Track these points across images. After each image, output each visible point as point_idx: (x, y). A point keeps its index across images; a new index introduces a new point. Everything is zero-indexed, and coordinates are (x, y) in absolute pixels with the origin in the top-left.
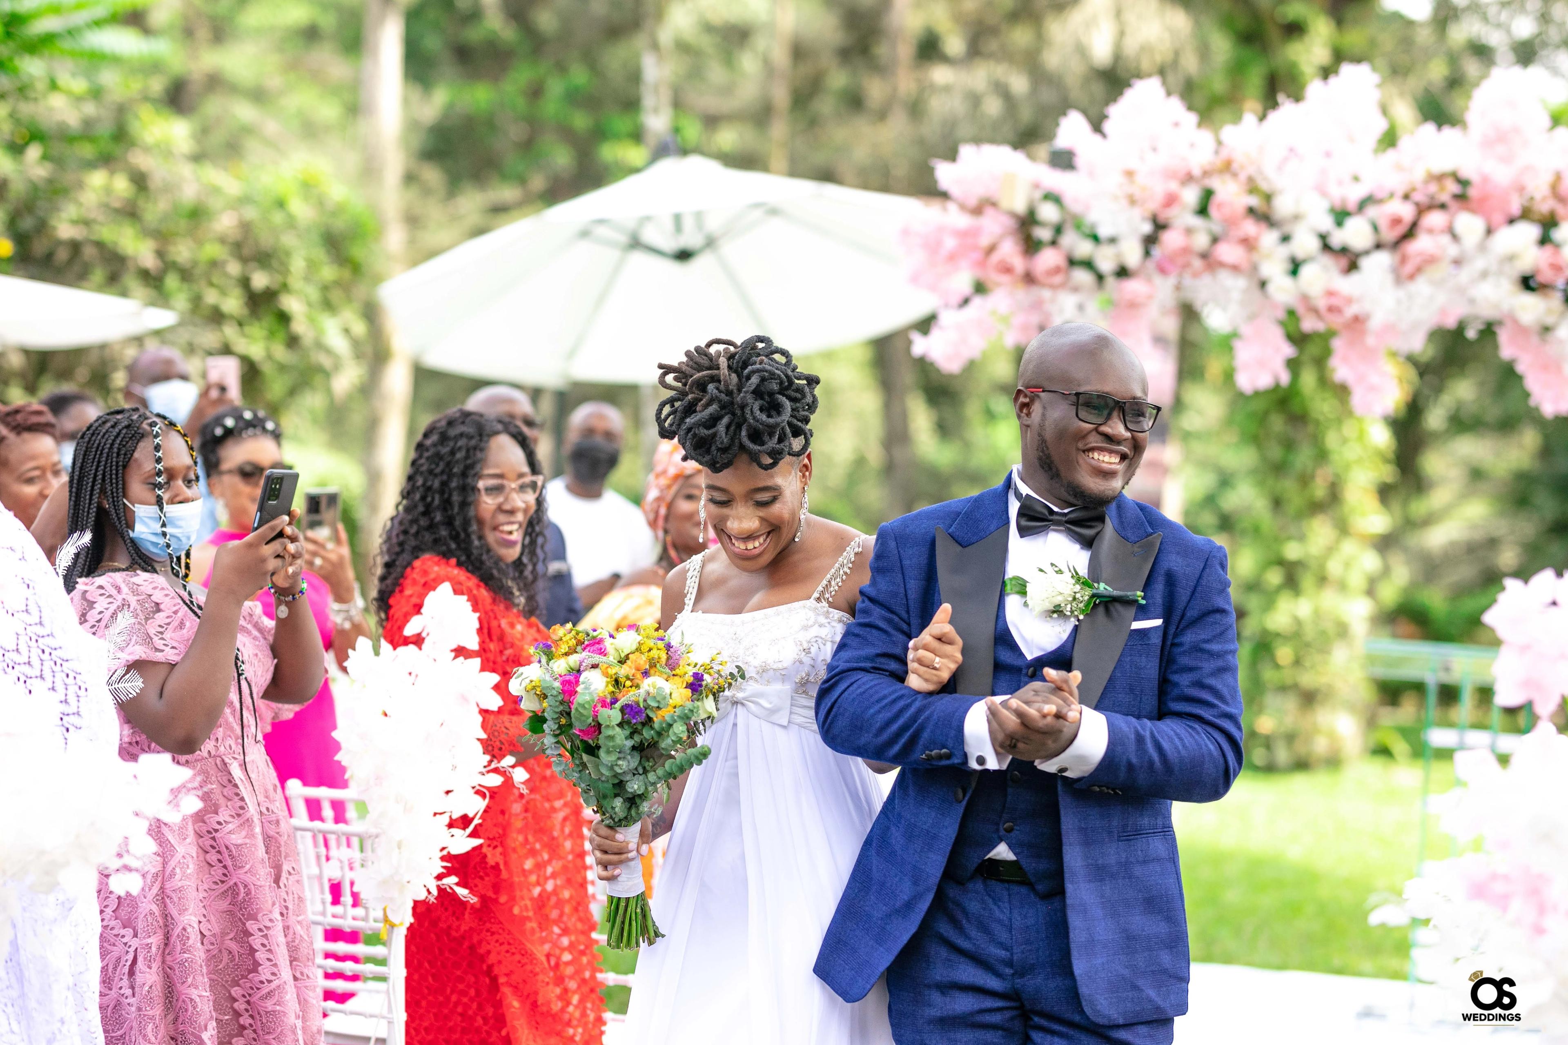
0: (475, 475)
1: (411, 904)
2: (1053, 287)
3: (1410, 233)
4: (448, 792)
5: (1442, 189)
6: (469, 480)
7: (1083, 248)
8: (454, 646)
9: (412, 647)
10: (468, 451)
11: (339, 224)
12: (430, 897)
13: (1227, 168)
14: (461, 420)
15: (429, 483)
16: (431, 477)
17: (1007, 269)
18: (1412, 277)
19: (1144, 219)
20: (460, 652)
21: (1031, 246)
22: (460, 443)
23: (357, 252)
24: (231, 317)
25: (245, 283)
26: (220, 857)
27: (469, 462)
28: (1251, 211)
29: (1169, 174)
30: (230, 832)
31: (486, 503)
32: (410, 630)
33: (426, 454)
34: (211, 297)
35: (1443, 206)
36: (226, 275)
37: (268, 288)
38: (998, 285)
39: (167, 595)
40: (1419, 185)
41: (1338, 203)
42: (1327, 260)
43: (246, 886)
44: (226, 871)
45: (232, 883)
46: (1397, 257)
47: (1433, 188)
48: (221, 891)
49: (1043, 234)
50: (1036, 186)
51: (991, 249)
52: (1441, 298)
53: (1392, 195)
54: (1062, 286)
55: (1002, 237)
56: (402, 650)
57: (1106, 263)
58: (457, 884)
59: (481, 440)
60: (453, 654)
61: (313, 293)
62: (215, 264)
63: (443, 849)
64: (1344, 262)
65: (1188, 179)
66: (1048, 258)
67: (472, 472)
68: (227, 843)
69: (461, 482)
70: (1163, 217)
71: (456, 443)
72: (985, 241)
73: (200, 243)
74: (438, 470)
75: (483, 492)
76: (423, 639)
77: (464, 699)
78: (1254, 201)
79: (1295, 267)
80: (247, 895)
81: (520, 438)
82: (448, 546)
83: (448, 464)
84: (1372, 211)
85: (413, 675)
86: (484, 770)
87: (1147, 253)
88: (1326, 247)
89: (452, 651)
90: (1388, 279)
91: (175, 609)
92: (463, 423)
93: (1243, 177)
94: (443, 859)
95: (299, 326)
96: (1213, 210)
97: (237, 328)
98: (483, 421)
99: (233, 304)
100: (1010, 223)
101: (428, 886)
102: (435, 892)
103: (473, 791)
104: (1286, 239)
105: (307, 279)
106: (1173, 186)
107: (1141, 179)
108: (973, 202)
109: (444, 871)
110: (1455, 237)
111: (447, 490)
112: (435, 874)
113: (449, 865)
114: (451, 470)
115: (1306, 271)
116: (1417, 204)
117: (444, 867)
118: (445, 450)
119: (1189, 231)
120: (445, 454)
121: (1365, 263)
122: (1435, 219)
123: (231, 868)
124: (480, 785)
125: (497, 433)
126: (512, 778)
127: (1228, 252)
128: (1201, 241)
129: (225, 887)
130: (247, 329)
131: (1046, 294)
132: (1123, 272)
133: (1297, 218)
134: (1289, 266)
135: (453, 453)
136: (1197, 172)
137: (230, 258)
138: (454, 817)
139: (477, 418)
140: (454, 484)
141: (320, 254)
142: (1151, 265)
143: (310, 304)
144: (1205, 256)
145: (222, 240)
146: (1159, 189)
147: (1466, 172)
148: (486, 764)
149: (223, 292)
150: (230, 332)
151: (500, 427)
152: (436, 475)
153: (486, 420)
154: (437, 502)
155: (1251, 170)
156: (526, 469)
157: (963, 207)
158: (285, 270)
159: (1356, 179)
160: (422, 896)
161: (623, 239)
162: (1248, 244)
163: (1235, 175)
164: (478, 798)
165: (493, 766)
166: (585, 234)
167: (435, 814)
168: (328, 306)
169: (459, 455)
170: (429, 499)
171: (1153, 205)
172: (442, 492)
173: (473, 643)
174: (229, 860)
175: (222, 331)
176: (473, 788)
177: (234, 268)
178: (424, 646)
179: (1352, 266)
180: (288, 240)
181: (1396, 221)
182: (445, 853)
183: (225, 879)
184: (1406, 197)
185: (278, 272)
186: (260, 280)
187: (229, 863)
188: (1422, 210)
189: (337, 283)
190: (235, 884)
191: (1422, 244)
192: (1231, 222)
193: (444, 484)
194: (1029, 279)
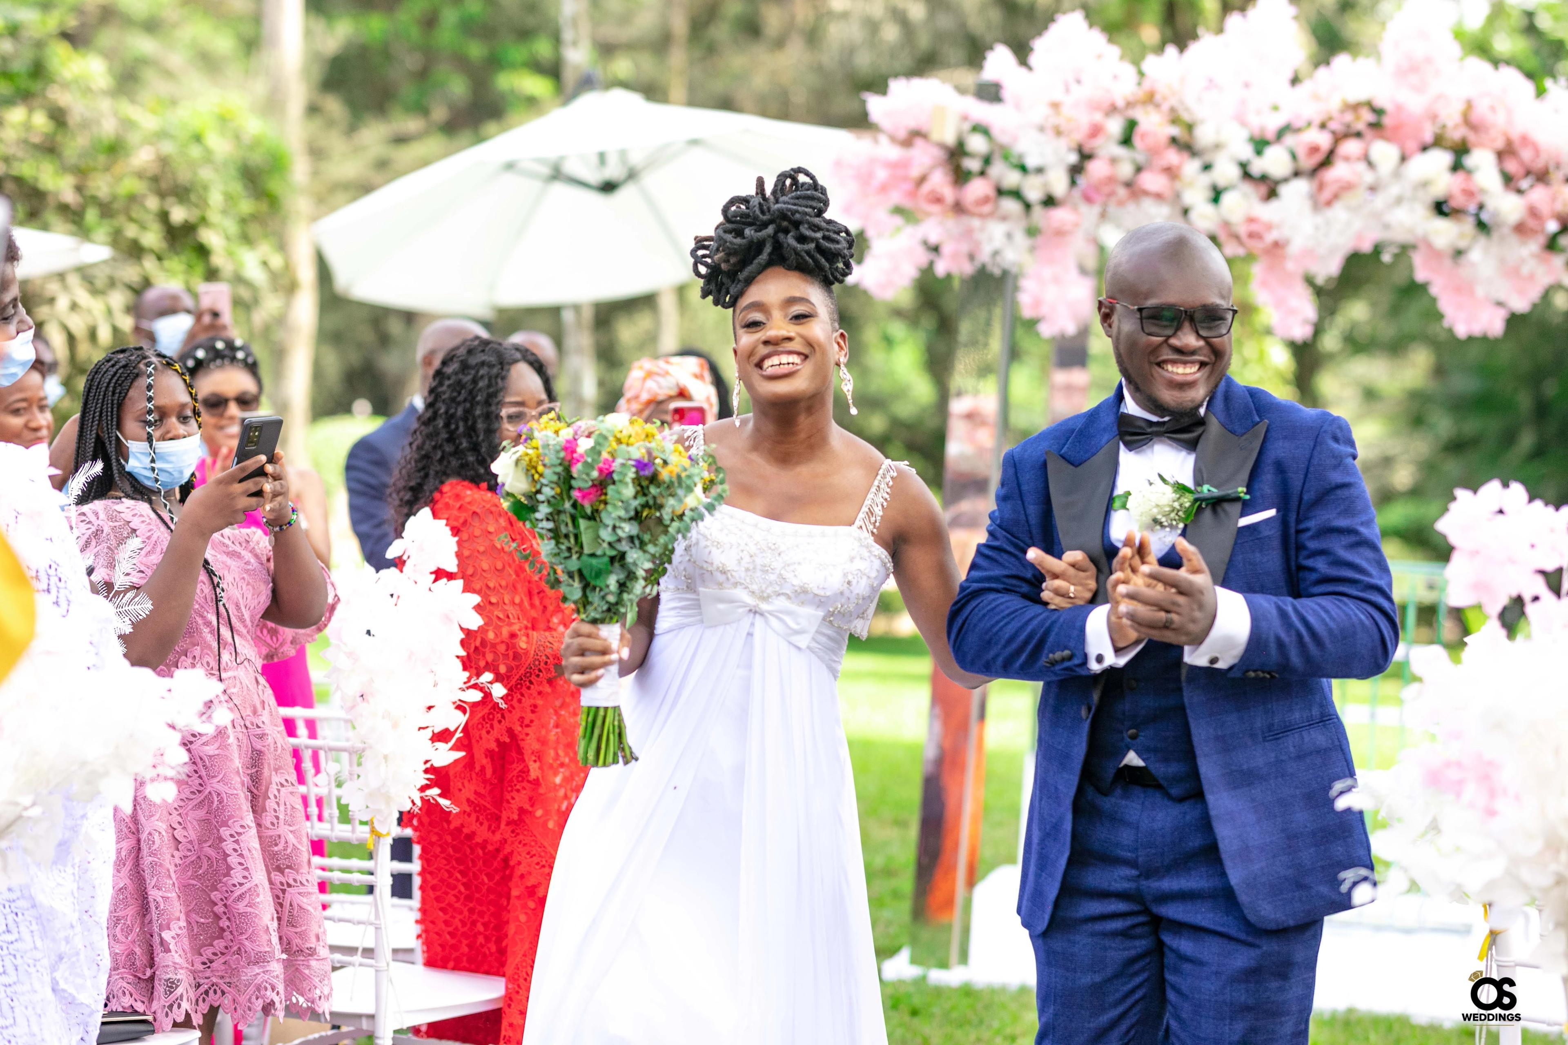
0: (498, 403)
1: (397, 815)
2: (982, 216)
3: (1327, 161)
4: (430, 708)
5: (1358, 118)
6: (493, 408)
7: (1012, 178)
8: (434, 569)
9: (393, 570)
10: (490, 380)
11: (256, 158)
12: (414, 808)
13: (1150, 99)
14: (480, 349)
15: (452, 411)
16: (454, 405)
17: (938, 200)
18: (1329, 203)
19: (1070, 149)
20: (440, 574)
21: (960, 177)
22: (481, 372)
23: (274, 185)
24: (152, 251)
25: (164, 216)
26: (196, 768)
27: (491, 390)
28: (1174, 141)
29: (1094, 106)
30: (203, 744)
31: (508, 430)
32: (392, 553)
33: (447, 383)
34: (131, 231)
35: (1358, 135)
36: (147, 210)
37: (186, 221)
38: (928, 214)
39: (143, 522)
40: (1335, 114)
41: (1257, 133)
42: (1247, 188)
43: (219, 794)
44: (201, 781)
45: (207, 792)
46: (1315, 184)
47: (1349, 117)
48: (198, 801)
49: (972, 164)
50: (965, 118)
51: (922, 180)
52: (1358, 224)
53: (1309, 124)
54: (991, 215)
55: (933, 168)
56: (384, 572)
57: (1033, 192)
58: (440, 795)
59: (502, 369)
60: (433, 576)
61: (231, 226)
62: (133, 199)
63: (426, 762)
64: (1263, 189)
65: (1112, 110)
66: (977, 188)
67: (496, 400)
68: (202, 754)
69: (485, 410)
70: (1087, 149)
71: (478, 372)
72: (915, 172)
73: (119, 179)
74: (461, 398)
75: (505, 420)
76: (405, 562)
77: (447, 618)
78: (1175, 131)
79: (1217, 195)
80: (220, 803)
81: (536, 365)
82: (476, 471)
83: (471, 392)
84: (1290, 140)
85: (395, 597)
86: (464, 686)
87: (1073, 183)
88: (1247, 175)
89: (431, 573)
90: (1306, 206)
91: (149, 534)
92: (483, 351)
93: (1165, 107)
94: (426, 771)
95: (218, 260)
96: (1137, 140)
97: (156, 262)
98: (501, 349)
99: (152, 238)
100: (939, 154)
101: (413, 798)
102: (419, 803)
103: (453, 706)
104: (1207, 167)
105: (224, 212)
106: (1098, 117)
107: (1067, 111)
108: (902, 134)
109: (428, 782)
110: (1370, 164)
111: (470, 418)
112: (419, 786)
113: (432, 777)
114: (474, 398)
115: (1227, 199)
116: (1334, 133)
117: (428, 779)
118: (467, 379)
119: (1114, 161)
120: (466, 383)
121: (1285, 190)
122: (1351, 147)
123: (205, 778)
124: (460, 700)
125: (516, 361)
126: (490, 694)
127: (1152, 181)
128: (1125, 170)
129: (201, 797)
130: (167, 263)
131: (976, 223)
132: (1050, 201)
133: (1217, 147)
134: (1210, 194)
135: (475, 381)
136: (1120, 103)
137: (148, 193)
138: (436, 731)
139: (496, 346)
140: (478, 412)
141: (237, 187)
142: (1076, 193)
143: (228, 238)
144: (1129, 185)
145: (140, 175)
146: (1084, 119)
147: (1381, 102)
148: (466, 680)
149: (143, 227)
150: (149, 264)
151: (518, 355)
152: (459, 404)
153: (505, 349)
154: (461, 429)
155: (1173, 102)
156: (544, 396)
157: (893, 139)
158: (203, 203)
159: (1276, 108)
160: (407, 806)
161: (546, 171)
162: (1171, 172)
163: (1157, 106)
164: (459, 713)
165: (472, 682)
166: (510, 166)
167: (420, 729)
168: (246, 239)
169: (481, 384)
170: (453, 427)
171: (1079, 136)
172: (465, 419)
173: (452, 566)
174: (203, 771)
175: (141, 265)
176: (454, 703)
177: (153, 203)
178: (405, 569)
179: (1272, 194)
180: (206, 174)
181: (1314, 150)
182: (428, 765)
183: (202, 788)
184: (1323, 126)
185: (197, 206)
186: (179, 214)
187: (203, 773)
188: (1339, 138)
189: (254, 217)
190: (210, 793)
191: (1339, 171)
192: (1154, 152)
193: (467, 412)
194: (959, 208)
